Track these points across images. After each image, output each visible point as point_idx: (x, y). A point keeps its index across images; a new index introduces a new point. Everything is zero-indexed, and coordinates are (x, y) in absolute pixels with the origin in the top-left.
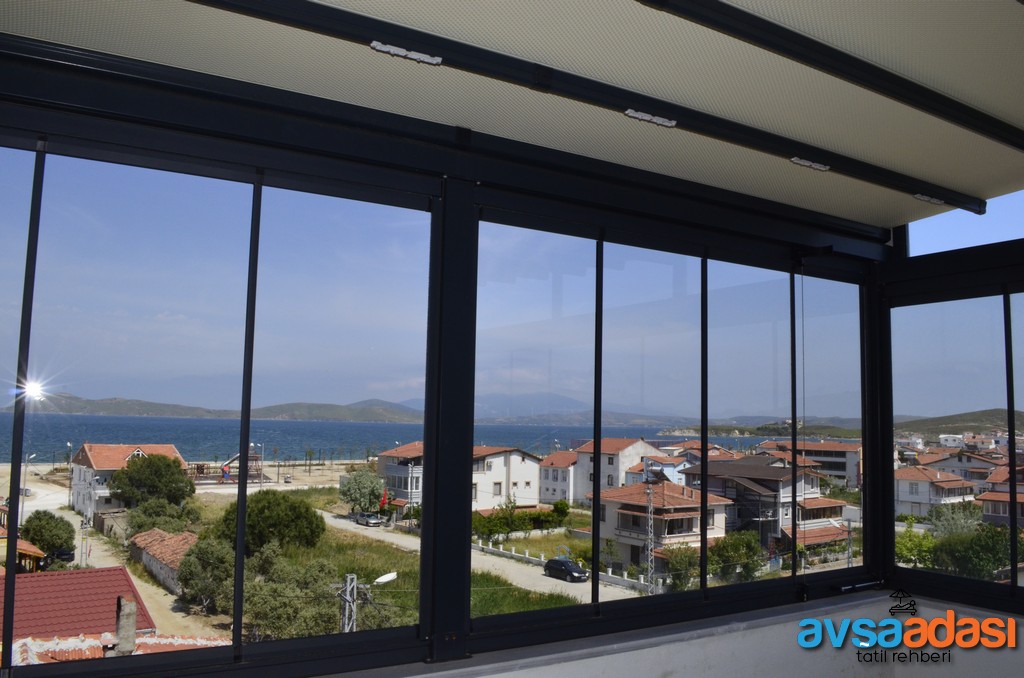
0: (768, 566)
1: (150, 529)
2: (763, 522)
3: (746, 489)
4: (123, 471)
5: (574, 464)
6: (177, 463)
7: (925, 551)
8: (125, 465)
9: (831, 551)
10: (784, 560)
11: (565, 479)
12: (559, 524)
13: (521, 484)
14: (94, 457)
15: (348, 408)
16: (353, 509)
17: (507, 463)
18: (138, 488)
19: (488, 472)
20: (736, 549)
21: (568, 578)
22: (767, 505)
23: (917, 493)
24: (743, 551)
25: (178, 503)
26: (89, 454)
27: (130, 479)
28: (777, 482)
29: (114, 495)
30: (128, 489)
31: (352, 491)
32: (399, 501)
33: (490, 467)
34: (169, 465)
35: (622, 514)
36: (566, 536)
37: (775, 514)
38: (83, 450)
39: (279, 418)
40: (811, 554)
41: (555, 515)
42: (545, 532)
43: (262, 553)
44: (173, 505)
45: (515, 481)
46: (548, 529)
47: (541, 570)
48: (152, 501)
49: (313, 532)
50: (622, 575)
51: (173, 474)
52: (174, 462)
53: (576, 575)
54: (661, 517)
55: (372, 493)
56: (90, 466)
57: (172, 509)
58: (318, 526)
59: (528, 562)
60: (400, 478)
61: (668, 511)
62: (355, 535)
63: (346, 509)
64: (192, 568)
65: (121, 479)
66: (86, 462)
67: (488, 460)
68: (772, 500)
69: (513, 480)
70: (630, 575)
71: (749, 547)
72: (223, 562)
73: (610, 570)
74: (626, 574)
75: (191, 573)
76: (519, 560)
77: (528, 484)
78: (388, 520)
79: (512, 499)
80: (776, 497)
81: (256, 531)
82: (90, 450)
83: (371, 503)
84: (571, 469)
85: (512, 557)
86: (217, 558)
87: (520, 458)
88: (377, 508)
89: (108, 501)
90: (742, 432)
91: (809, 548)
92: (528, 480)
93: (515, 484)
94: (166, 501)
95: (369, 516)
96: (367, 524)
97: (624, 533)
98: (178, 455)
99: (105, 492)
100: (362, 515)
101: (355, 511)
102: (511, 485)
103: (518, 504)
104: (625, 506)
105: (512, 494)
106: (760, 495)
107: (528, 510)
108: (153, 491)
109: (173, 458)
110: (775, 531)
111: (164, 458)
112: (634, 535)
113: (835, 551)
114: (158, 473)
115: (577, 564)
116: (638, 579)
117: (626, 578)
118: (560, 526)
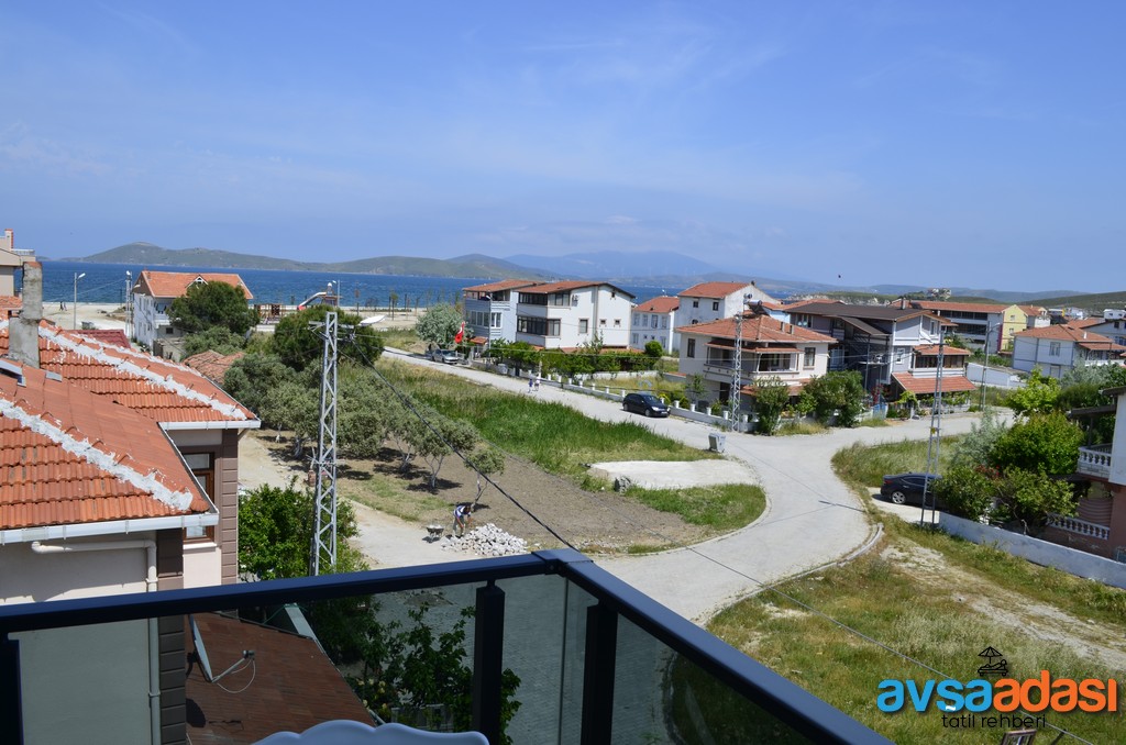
0: (871, 412)
1: (206, 350)
2: (871, 366)
3: (856, 330)
4: (182, 299)
5: (675, 309)
6: (239, 291)
7: (1048, 403)
8: (185, 292)
9: (947, 402)
10: (890, 407)
11: (665, 327)
12: (650, 367)
13: (611, 322)
14: (152, 283)
15: (447, 262)
16: (430, 347)
17: (595, 299)
18: (199, 316)
19: (573, 308)
20: (834, 388)
21: (647, 412)
22: (876, 348)
23: (1058, 354)
24: (842, 391)
25: (241, 332)
26: (147, 281)
27: (191, 307)
28: (891, 322)
29: (175, 324)
30: (188, 317)
31: (430, 327)
32: (480, 339)
33: (575, 301)
34: (230, 293)
35: (712, 348)
36: (656, 379)
37: (886, 358)
38: (142, 277)
39: (373, 273)
40: (922, 403)
41: (647, 357)
42: (634, 374)
43: (312, 368)
44: (235, 334)
45: (603, 318)
46: (637, 371)
47: (621, 406)
48: (214, 329)
49: (369, 350)
50: (706, 412)
51: (235, 302)
52: (237, 290)
53: (656, 409)
54: (754, 351)
55: (450, 328)
56: (149, 294)
57: (236, 338)
58: (375, 344)
59: (609, 398)
60: (480, 314)
61: (761, 345)
62: (428, 370)
63: (422, 346)
64: (237, 379)
65: (180, 307)
66: (145, 290)
67: (574, 294)
68: (884, 343)
69: (601, 317)
70: (715, 412)
71: (849, 387)
72: (269, 375)
73: (693, 406)
74: (709, 410)
75: (236, 384)
76: (599, 397)
77: (618, 322)
78: (466, 358)
79: (599, 336)
80: (887, 339)
81: (308, 347)
82: (149, 277)
83: (448, 340)
84: (672, 314)
85: (592, 394)
86: (264, 370)
87: (610, 294)
88: (456, 345)
89: (169, 331)
90: (881, 300)
91: (920, 396)
92: (617, 318)
93: (603, 322)
94: (228, 330)
95: (446, 353)
96: (443, 361)
97: (712, 369)
98: (243, 285)
99: (164, 321)
100: (438, 352)
101: (433, 348)
102: (599, 322)
103: (605, 343)
104: (717, 340)
105: (599, 331)
106: (870, 337)
107: (616, 351)
108: (215, 319)
109: (235, 287)
110: (884, 378)
111: (226, 285)
112: (724, 371)
113: (950, 403)
114: (219, 301)
115: (659, 400)
116: (722, 416)
117: (709, 414)
118: (651, 369)
